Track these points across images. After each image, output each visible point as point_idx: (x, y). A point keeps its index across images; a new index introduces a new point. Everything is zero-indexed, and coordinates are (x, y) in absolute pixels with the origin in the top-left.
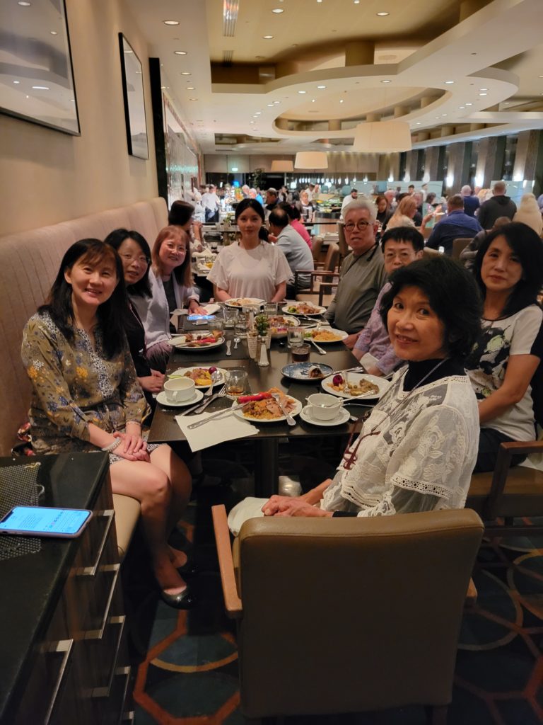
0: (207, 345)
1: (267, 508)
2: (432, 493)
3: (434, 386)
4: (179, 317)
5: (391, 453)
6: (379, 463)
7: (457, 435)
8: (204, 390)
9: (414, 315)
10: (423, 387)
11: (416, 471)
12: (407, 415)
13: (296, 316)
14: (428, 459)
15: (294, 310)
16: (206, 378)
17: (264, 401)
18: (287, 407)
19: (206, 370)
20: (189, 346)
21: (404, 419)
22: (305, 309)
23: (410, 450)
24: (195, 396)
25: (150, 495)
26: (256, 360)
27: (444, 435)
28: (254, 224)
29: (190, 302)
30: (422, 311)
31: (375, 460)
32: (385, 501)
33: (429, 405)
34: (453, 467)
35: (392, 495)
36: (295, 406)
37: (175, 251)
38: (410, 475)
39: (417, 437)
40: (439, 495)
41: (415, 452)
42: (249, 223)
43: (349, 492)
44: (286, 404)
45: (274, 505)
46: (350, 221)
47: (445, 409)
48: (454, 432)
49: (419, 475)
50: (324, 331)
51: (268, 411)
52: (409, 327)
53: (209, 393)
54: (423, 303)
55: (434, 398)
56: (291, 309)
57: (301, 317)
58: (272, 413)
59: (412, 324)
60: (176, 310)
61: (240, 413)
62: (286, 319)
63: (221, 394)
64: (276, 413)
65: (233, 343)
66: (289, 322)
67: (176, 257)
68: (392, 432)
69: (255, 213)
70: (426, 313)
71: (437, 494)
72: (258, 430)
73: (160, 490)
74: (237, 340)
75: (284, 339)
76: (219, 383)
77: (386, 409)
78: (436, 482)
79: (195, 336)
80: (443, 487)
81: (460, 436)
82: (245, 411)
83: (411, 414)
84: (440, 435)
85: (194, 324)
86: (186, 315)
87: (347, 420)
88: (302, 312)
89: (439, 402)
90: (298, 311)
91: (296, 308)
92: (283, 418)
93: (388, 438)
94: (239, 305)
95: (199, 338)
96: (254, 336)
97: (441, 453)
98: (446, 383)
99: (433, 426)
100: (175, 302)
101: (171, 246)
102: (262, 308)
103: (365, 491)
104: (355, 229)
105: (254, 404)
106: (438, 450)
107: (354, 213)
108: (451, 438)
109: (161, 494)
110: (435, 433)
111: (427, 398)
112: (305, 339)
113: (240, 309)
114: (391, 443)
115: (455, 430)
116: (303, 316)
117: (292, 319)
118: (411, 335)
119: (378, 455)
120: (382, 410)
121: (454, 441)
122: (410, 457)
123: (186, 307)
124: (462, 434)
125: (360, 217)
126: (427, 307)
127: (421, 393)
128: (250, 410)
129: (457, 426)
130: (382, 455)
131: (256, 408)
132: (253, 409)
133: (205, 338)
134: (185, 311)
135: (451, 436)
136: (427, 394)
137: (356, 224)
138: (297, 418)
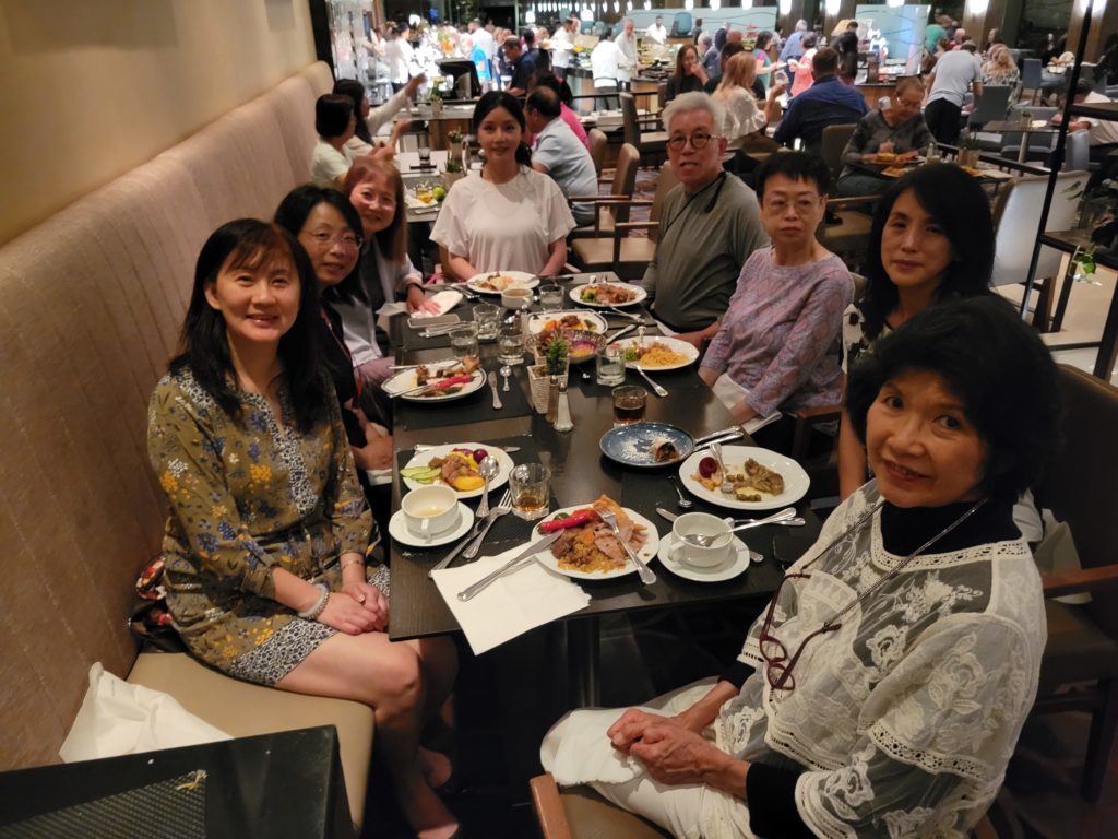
0: (457, 390)
1: (618, 731)
2: (950, 770)
3: (961, 562)
4: (393, 319)
5: (872, 686)
6: (847, 700)
7: (1010, 669)
8: (473, 503)
9: (927, 426)
10: (933, 557)
11: (922, 732)
12: (903, 613)
13: (597, 309)
14: (948, 714)
15: (592, 297)
16: (470, 474)
17: (589, 530)
18: (633, 539)
19: (467, 452)
20: (427, 395)
21: (897, 620)
22: (609, 292)
23: (913, 686)
24: (459, 521)
25: (392, 695)
26: (548, 419)
27: (986, 671)
28: (509, 136)
29: (408, 288)
30: (944, 422)
31: (838, 693)
32: (854, 771)
33: (956, 609)
34: (996, 726)
35: (870, 763)
36: (645, 536)
37: (374, 204)
38: (910, 737)
39: (929, 666)
40: (965, 774)
41: (920, 692)
42: (499, 134)
43: (784, 741)
44: (630, 534)
45: (631, 729)
46: (678, 131)
47: (991, 622)
48: (1006, 665)
49: (927, 741)
50: (656, 345)
51: (599, 551)
52: (916, 450)
53: (483, 511)
54: (951, 407)
55: (967, 594)
56: (586, 295)
57: (607, 314)
58: (610, 558)
59: (922, 445)
60: (385, 306)
61: (547, 557)
62: (582, 315)
63: (503, 508)
64: (618, 558)
65: (500, 379)
66: (589, 324)
67: (378, 215)
68: (872, 643)
69: (509, 117)
70: (953, 424)
71: (959, 772)
72: (588, 597)
73: (410, 686)
74: (506, 372)
75: (589, 364)
76: (495, 484)
77: (847, 575)
78: (961, 752)
79: (433, 368)
80: (973, 759)
81: (1016, 671)
82: (559, 554)
83: (912, 613)
84: (978, 672)
85: (422, 334)
86: (404, 315)
87: (746, 565)
88: (605, 302)
89: (980, 605)
90: (599, 298)
91: (594, 291)
92: (629, 568)
93: (863, 652)
94: (493, 288)
95: (440, 374)
96: (543, 374)
97: (977, 706)
98: (986, 558)
99: (964, 653)
100: (381, 289)
101: (368, 195)
102: (536, 291)
103: (818, 741)
104: (687, 146)
105: (573, 539)
106: (972, 699)
107: (686, 118)
108: (998, 677)
109: (412, 692)
110: (967, 667)
111: (948, 589)
112: (627, 365)
113: (498, 297)
114: (873, 664)
115: (1008, 660)
116: (609, 309)
117: (591, 316)
118: (916, 467)
119: (846, 685)
120: (839, 576)
121: (1004, 680)
122: (912, 698)
123: (402, 296)
124: (1020, 667)
125: (694, 125)
126: (958, 415)
127: (933, 571)
128: (565, 552)
129: (1013, 653)
130: (853, 684)
131: (578, 547)
132: (572, 549)
133: (450, 375)
134: (400, 307)
135: (998, 674)
136: (947, 576)
137: (688, 137)
138: (655, 564)
